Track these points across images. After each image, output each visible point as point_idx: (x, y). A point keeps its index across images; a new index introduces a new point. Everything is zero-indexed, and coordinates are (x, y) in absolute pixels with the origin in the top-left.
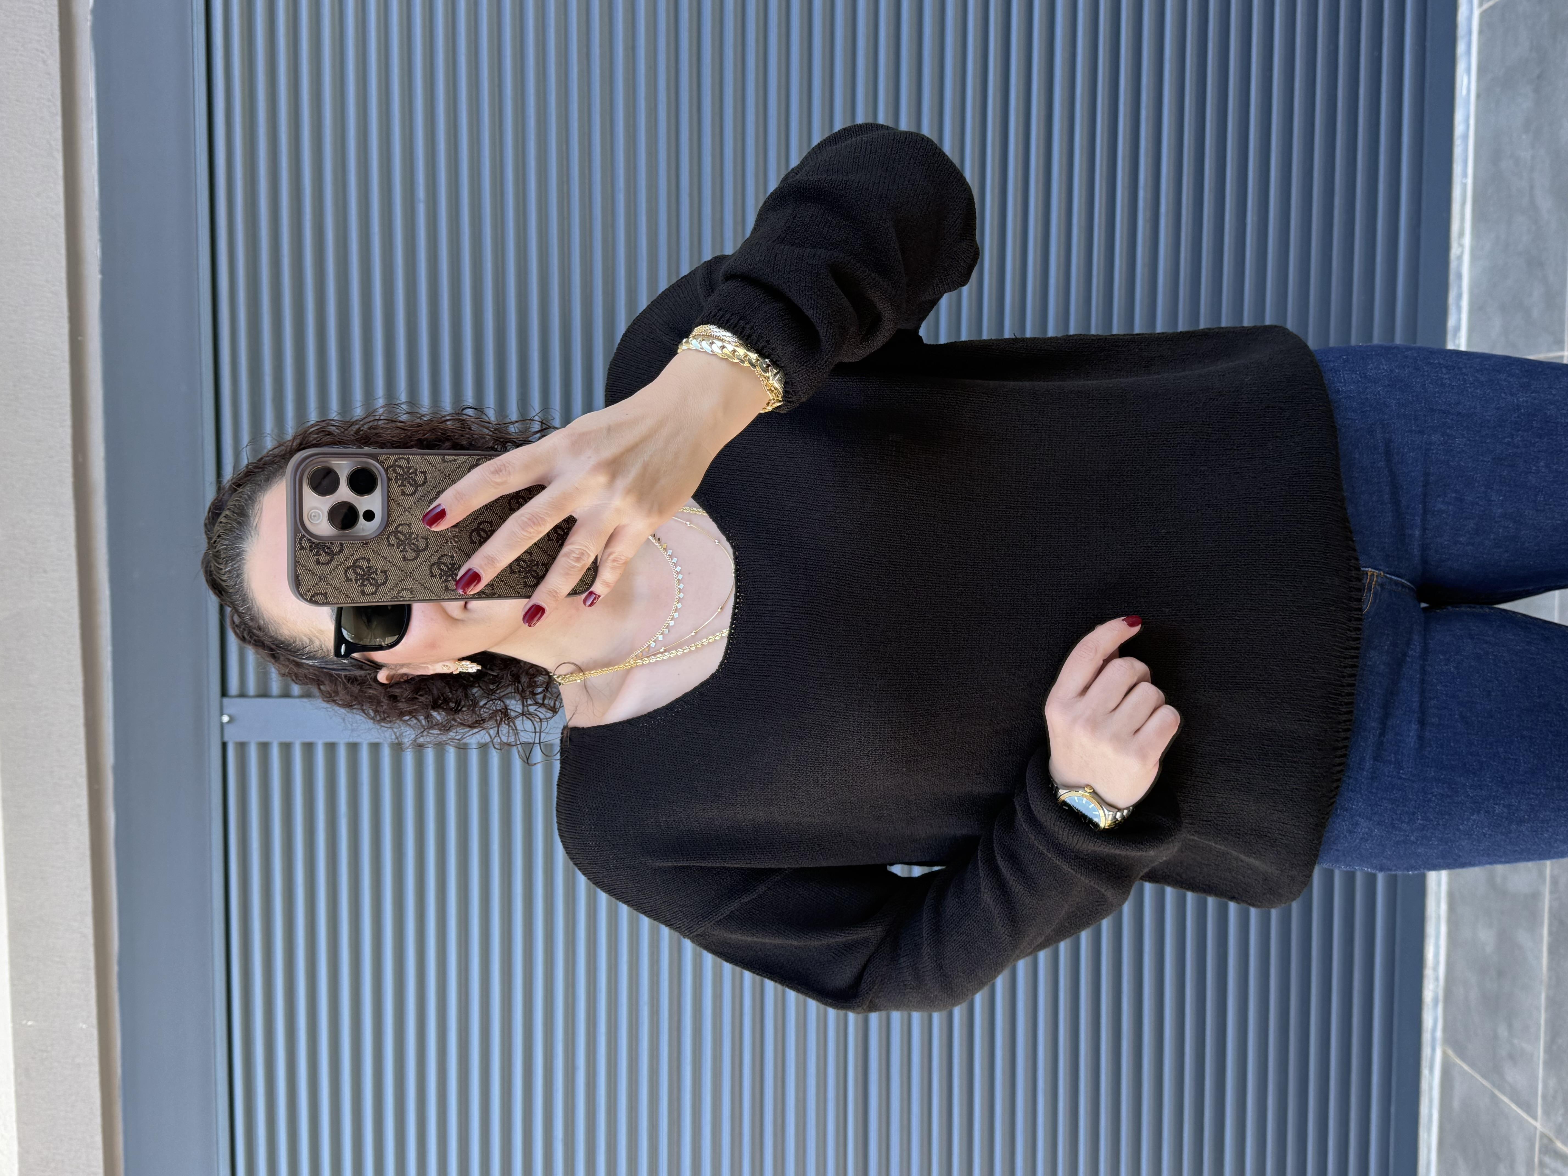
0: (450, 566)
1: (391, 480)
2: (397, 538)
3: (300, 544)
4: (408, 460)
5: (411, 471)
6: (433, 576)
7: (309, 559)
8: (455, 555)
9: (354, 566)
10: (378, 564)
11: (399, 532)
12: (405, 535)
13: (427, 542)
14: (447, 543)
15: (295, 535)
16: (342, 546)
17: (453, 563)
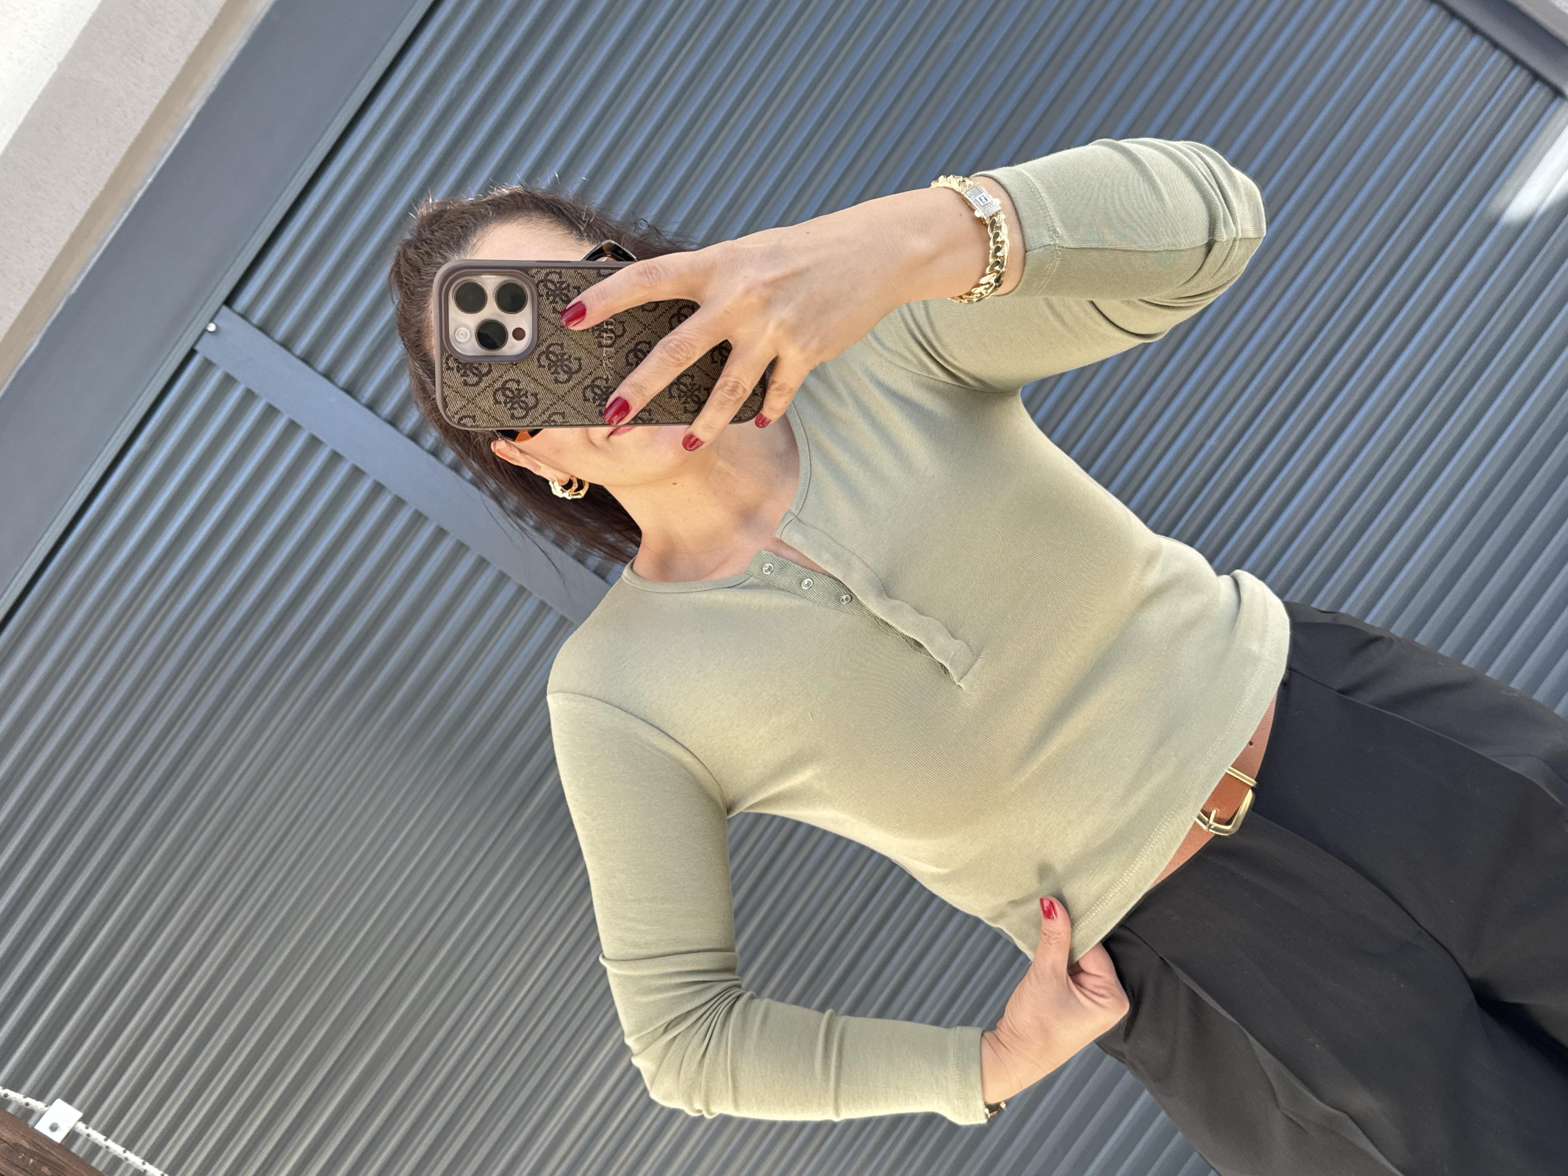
0: (604, 390)
1: (542, 296)
2: (549, 359)
3: (446, 363)
4: (560, 274)
5: (564, 286)
6: (586, 399)
7: (456, 378)
8: (610, 377)
9: (503, 388)
10: (528, 386)
11: (551, 352)
12: (557, 356)
13: (580, 364)
14: (601, 365)
15: (442, 355)
16: (490, 366)
17: (608, 388)
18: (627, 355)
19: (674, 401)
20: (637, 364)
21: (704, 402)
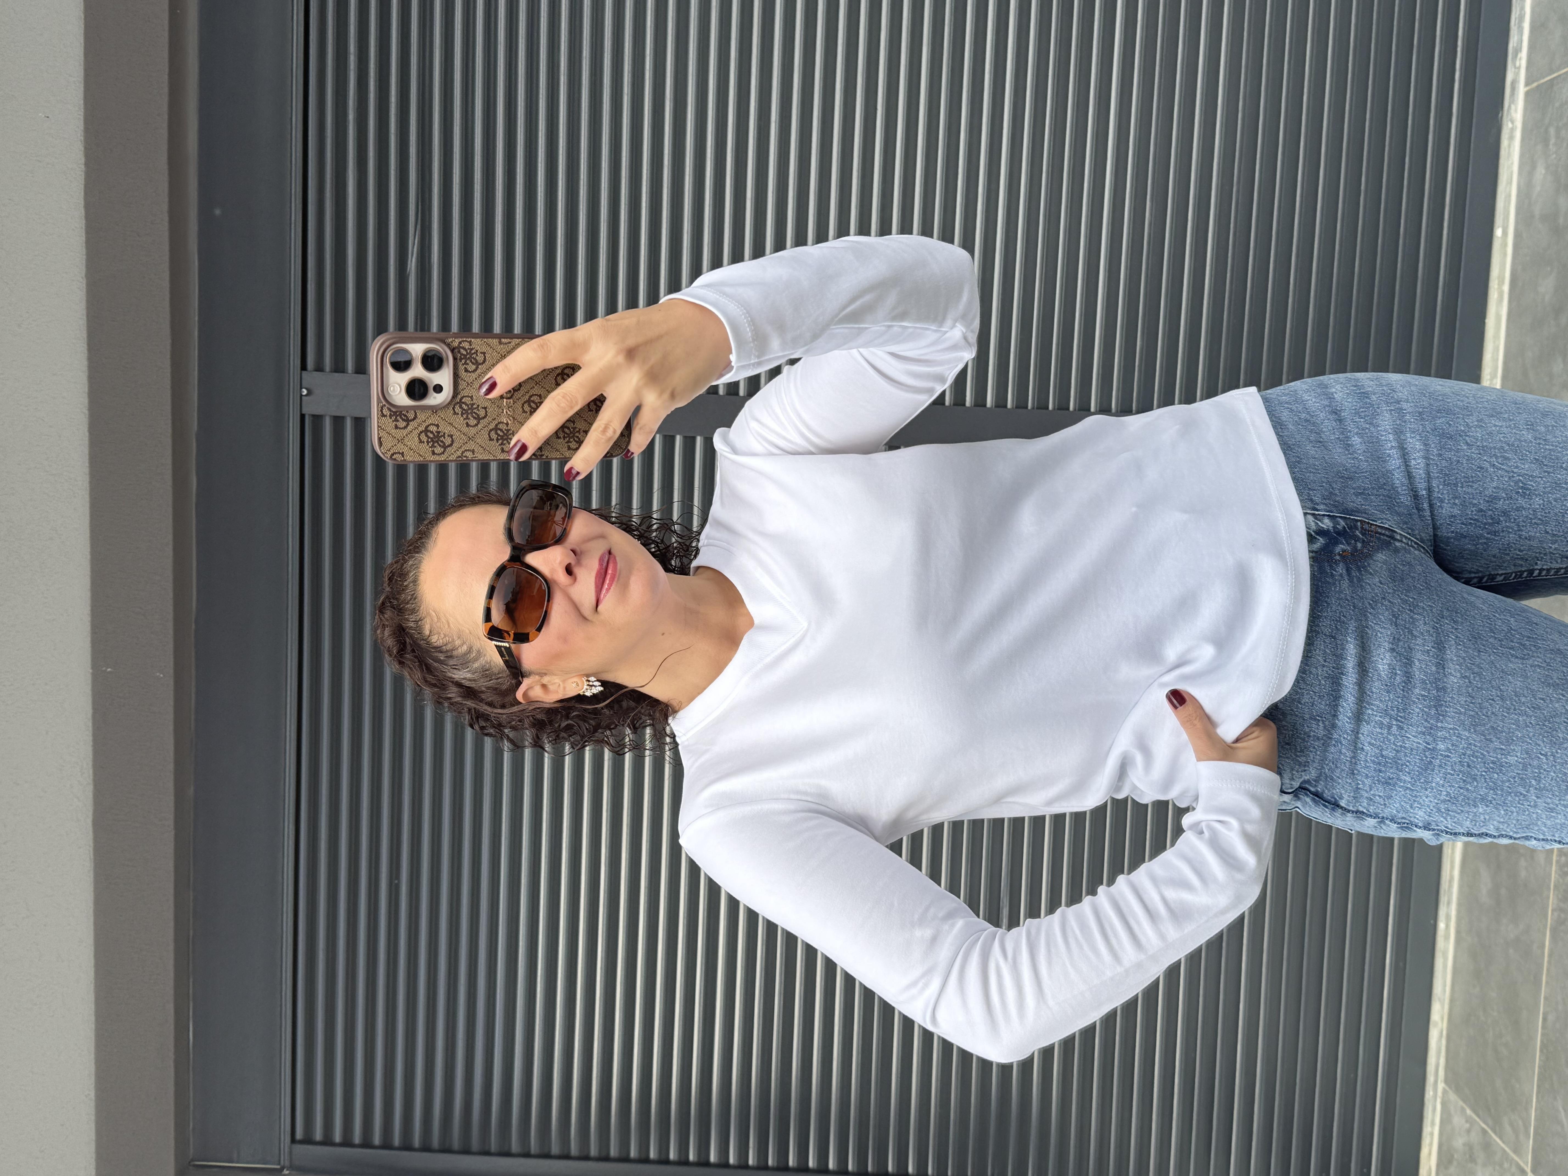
0: (505, 432)
1: (456, 359)
2: (462, 408)
3: (382, 411)
4: (470, 342)
5: (473, 352)
6: (491, 439)
7: (389, 423)
8: (509, 422)
9: (426, 431)
10: (445, 429)
11: (463, 403)
12: (468, 406)
13: (486, 412)
14: (503, 412)
15: (378, 405)
16: (416, 414)
17: (508, 430)
18: (523, 405)
19: (560, 441)
20: (532, 413)
21: (582, 442)
